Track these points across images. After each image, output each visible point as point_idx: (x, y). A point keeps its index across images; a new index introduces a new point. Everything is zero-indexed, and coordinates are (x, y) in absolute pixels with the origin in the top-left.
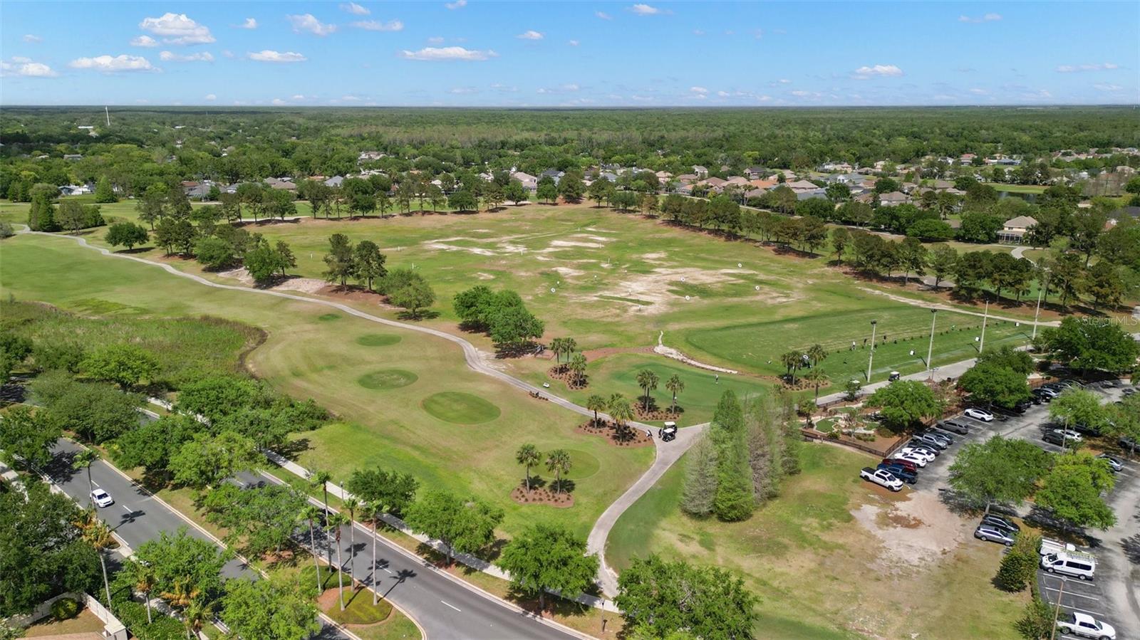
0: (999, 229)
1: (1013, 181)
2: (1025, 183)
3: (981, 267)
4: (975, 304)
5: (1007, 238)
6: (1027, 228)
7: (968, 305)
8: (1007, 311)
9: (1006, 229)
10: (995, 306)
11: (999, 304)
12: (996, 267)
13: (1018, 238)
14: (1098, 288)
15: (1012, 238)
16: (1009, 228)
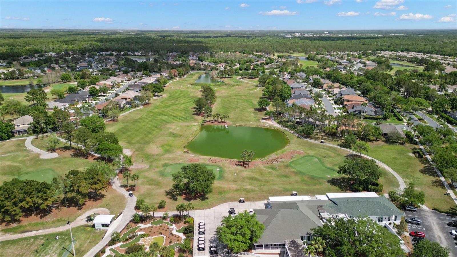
0: (12, 129)
1: (6, 79)
2: (13, 79)
3: (15, 197)
4: (19, 221)
5: (19, 132)
6: (28, 124)
7: (15, 225)
8: (44, 220)
9: (16, 127)
10: (34, 218)
11: (37, 214)
12: (25, 193)
13: (25, 131)
14: (94, 185)
15: (21, 132)
16: (18, 126)
